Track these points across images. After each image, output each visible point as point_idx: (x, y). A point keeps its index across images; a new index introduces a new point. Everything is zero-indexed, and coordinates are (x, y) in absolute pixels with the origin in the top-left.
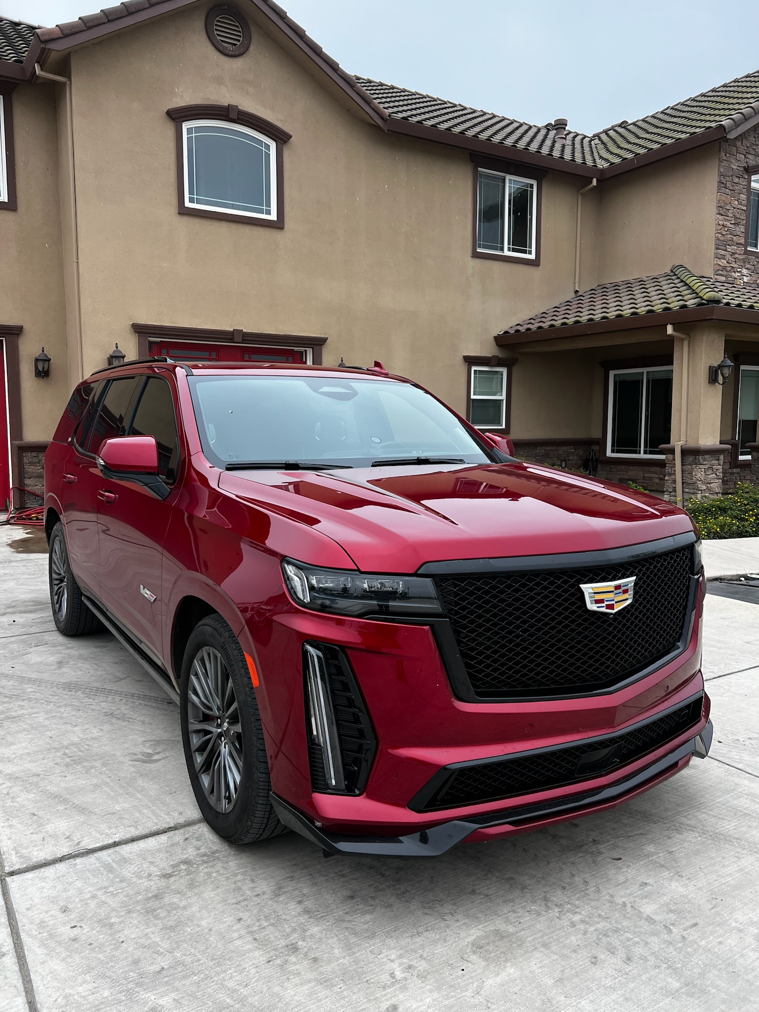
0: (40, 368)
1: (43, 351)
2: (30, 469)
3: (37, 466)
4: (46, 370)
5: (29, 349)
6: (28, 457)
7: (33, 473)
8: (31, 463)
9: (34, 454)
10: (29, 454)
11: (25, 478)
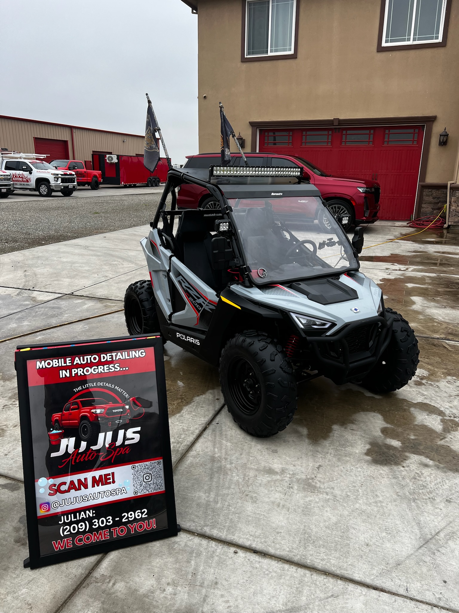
0: (441, 140)
1: (445, 130)
2: (426, 198)
3: (430, 197)
4: (444, 141)
5: (438, 129)
6: (426, 192)
7: (427, 201)
8: (427, 195)
9: (430, 190)
10: (427, 190)
11: (422, 203)
